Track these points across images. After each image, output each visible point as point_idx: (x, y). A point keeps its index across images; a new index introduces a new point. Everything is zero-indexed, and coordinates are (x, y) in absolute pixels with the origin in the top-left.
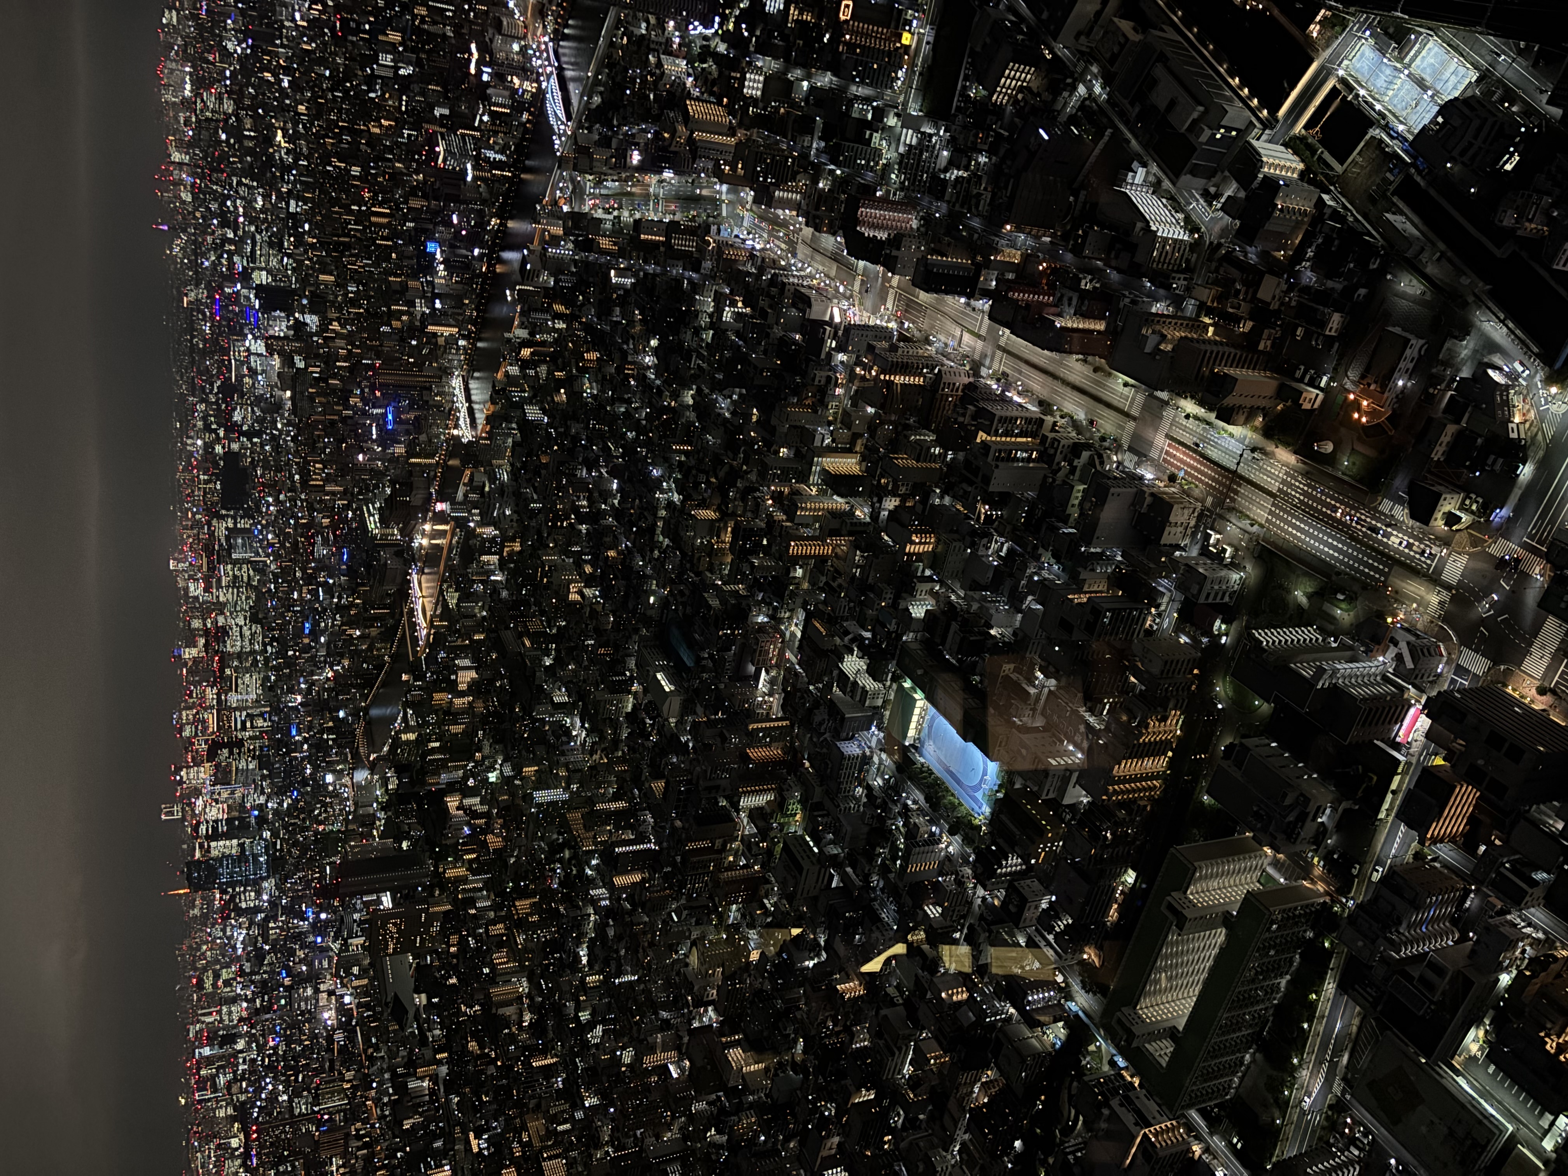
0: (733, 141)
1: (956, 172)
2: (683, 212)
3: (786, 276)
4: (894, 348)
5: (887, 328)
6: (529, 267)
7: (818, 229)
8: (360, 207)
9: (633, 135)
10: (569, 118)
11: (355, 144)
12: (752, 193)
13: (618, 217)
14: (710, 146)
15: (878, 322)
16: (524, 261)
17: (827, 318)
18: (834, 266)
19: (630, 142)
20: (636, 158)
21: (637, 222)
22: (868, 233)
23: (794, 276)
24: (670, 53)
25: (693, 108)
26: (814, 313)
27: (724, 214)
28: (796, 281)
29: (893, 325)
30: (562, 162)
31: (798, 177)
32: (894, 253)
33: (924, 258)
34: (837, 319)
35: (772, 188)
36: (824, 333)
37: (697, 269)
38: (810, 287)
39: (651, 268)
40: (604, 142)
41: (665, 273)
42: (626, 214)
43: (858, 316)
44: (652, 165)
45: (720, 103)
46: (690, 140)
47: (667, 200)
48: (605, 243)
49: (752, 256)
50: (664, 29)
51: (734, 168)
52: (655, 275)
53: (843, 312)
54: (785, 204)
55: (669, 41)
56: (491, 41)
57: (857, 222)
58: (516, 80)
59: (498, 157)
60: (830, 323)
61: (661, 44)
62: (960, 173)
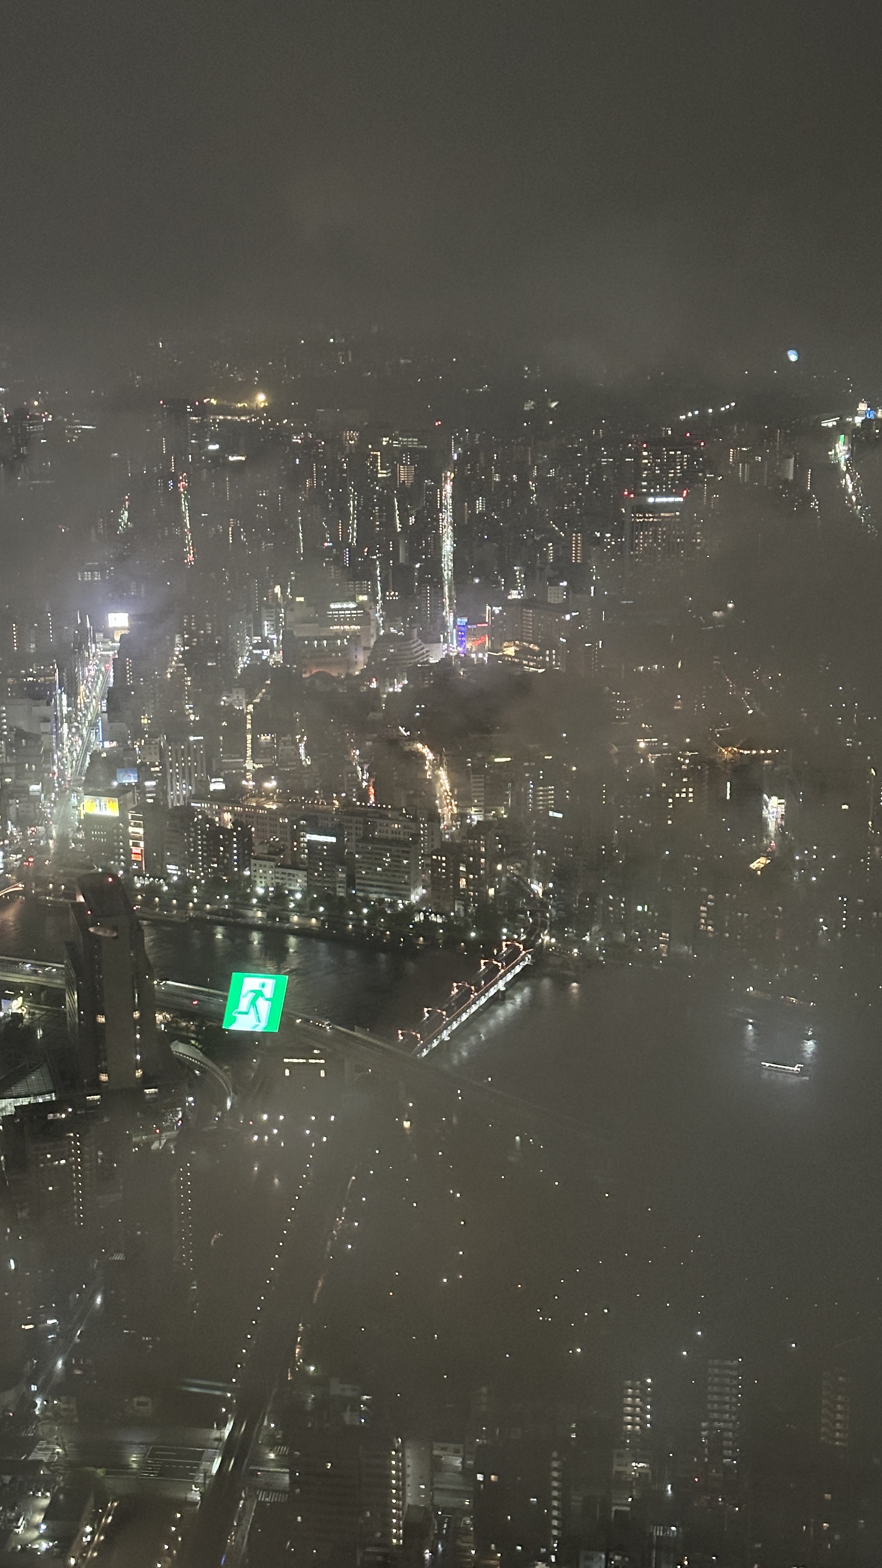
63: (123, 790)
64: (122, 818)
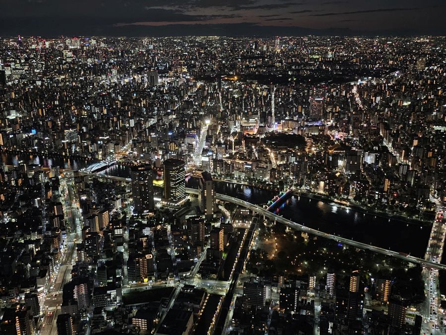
0: (98, 230)
1: (105, 315)
2: (68, 219)
3: (52, 265)
4: (31, 318)
5: (40, 311)
6: (34, 167)
7: (73, 271)
8: (44, 105)
9: (92, 195)
10: (93, 172)
11: (66, 102)
12: (81, 242)
13: (61, 196)
14: (94, 223)
15: (41, 307)
16: (36, 165)
17: (38, 286)
18: (60, 282)
19: (89, 195)
20: (84, 198)
21: (60, 204)
22: (75, 291)
23: (53, 267)
24: (122, 202)
25: (106, 214)
26: (39, 280)
27: (71, 234)
28: (51, 269)
29: (41, 313)
30: (76, 172)
31: (90, 258)
32: (69, 304)
33: (70, 316)
34: (39, 290)
35: (84, 249)
36: (32, 287)
37: (48, 229)
38: (49, 275)
39: (44, 213)
40: (87, 186)
41: (43, 218)
42: (63, 199)
43: (42, 298)
44: (83, 204)
45: (110, 222)
46: (94, 216)
47: (72, 212)
48: (50, 193)
49: (57, 249)
50: (129, 198)
51: (88, 233)
52: (41, 214)
53: (42, 292)
54: (79, 255)
55: (126, 200)
56: (112, 143)
57: (78, 285)
58: (101, 152)
59: (73, 150)
60: (37, 288)
61: (124, 197)
62: (105, 317)
63: (209, 156)
64: (209, 161)
